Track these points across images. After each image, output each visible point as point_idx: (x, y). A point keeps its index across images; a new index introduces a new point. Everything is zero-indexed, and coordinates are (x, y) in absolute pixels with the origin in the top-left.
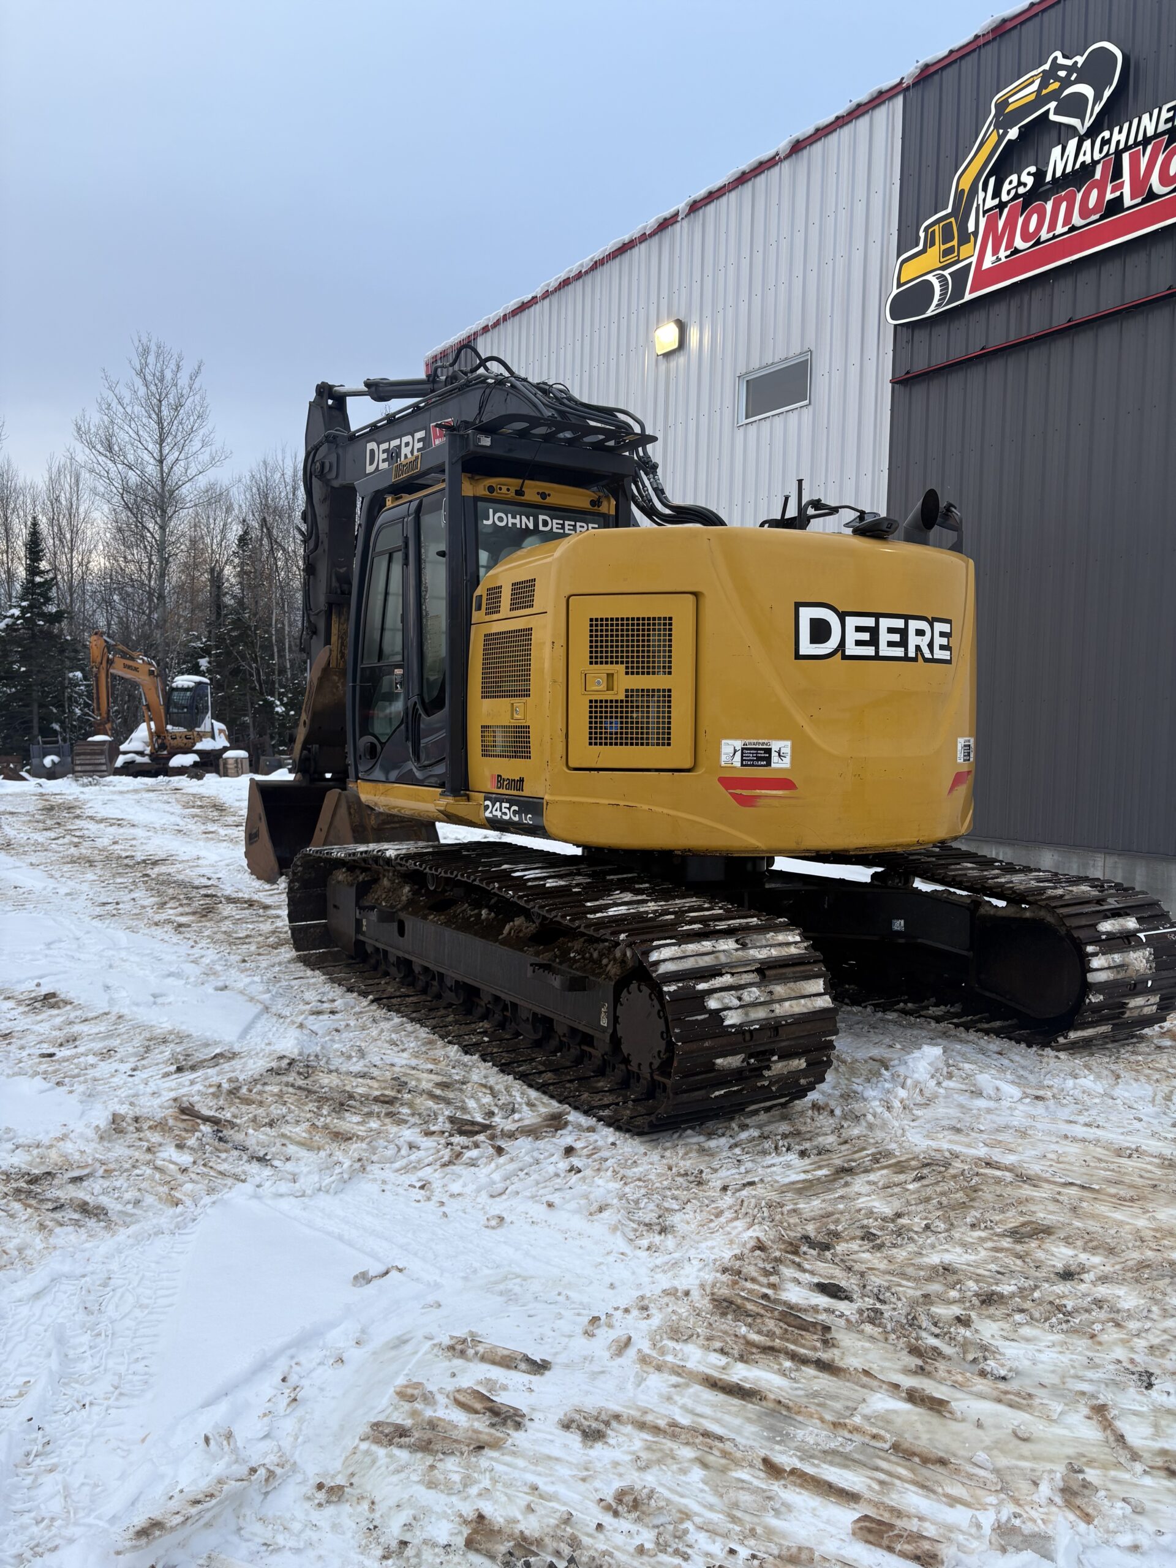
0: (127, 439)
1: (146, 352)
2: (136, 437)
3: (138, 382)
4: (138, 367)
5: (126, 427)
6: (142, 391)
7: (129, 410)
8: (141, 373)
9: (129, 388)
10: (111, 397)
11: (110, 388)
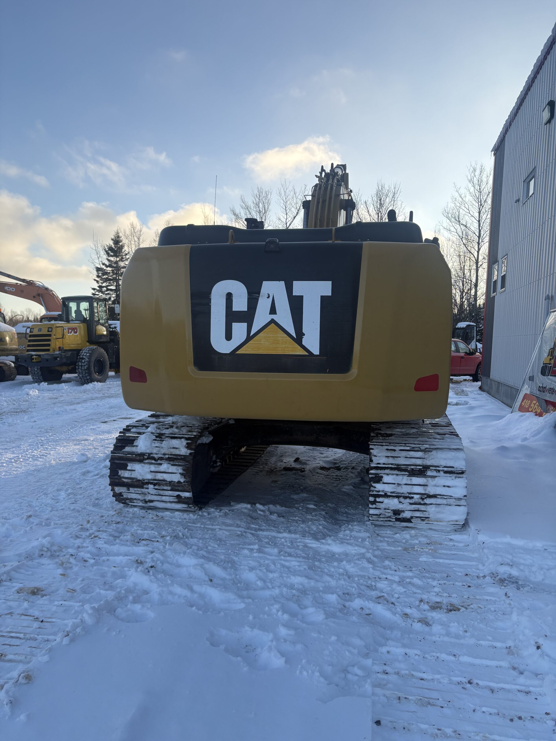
0: (464, 213)
1: (475, 170)
2: (468, 211)
3: (470, 185)
4: (469, 178)
5: (463, 208)
6: (472, 189)
7: (464, 199)
8: (471, 181)
9: (466, 189)
10: (456, 195)
11: (457, 191)
